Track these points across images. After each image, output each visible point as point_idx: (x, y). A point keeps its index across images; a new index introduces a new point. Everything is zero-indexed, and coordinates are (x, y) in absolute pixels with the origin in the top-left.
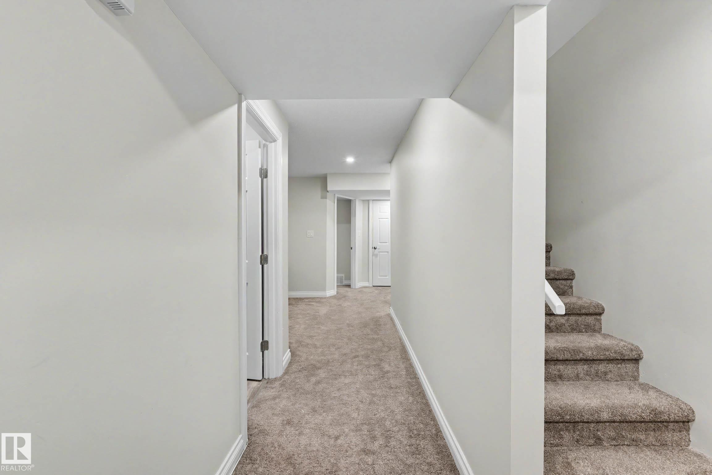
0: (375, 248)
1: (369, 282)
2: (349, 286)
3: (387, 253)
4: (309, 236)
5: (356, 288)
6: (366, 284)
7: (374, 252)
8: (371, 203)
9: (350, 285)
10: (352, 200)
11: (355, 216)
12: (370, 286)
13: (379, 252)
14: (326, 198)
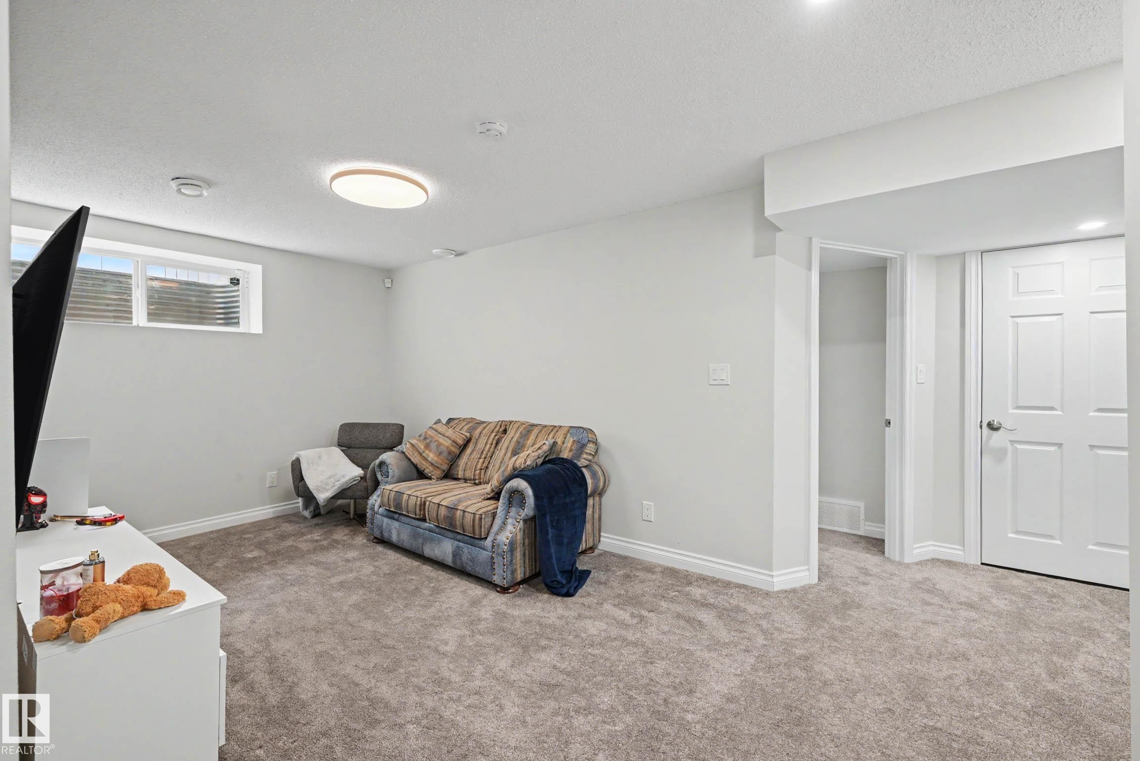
0: (991, 427)
1: (964, 547)
2: (877, 544)
3: (1052, 449)
4: (715, 382)
5: (907, 560)
6: (953, 552)
7: (989, 438)
8: (973, 266)
9: (882, 541)
10: (891, 259)
11: (902, 314)
12: (967, 562)
13: (1012, 442)
14: (774, 253)
